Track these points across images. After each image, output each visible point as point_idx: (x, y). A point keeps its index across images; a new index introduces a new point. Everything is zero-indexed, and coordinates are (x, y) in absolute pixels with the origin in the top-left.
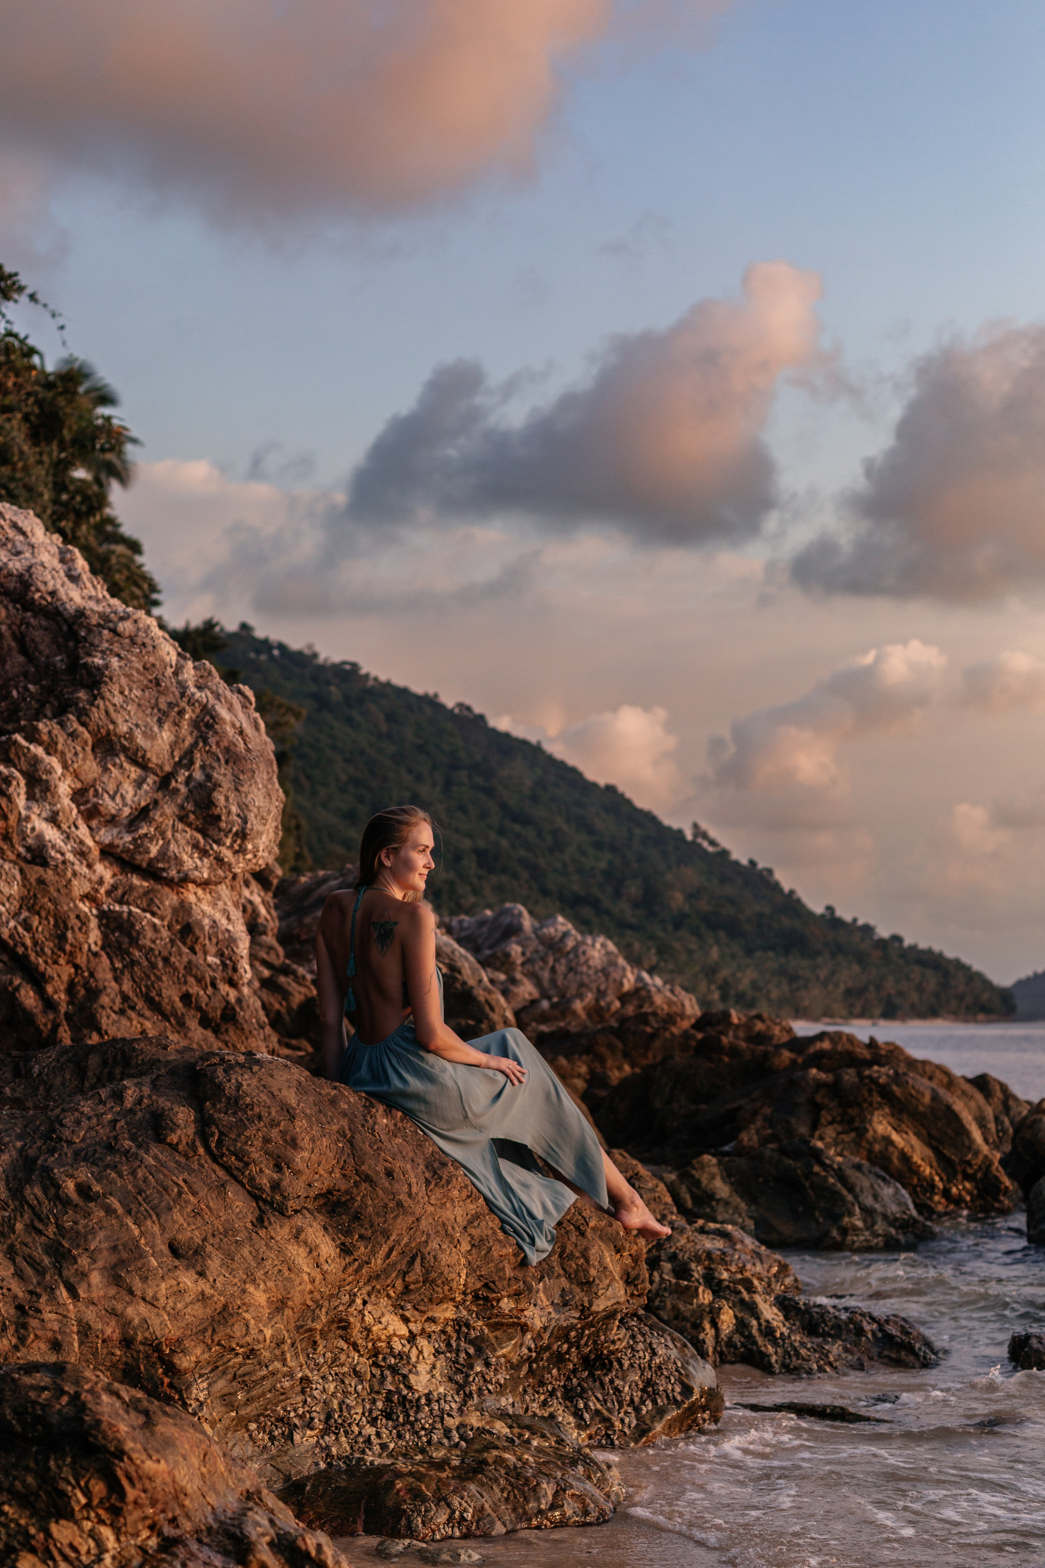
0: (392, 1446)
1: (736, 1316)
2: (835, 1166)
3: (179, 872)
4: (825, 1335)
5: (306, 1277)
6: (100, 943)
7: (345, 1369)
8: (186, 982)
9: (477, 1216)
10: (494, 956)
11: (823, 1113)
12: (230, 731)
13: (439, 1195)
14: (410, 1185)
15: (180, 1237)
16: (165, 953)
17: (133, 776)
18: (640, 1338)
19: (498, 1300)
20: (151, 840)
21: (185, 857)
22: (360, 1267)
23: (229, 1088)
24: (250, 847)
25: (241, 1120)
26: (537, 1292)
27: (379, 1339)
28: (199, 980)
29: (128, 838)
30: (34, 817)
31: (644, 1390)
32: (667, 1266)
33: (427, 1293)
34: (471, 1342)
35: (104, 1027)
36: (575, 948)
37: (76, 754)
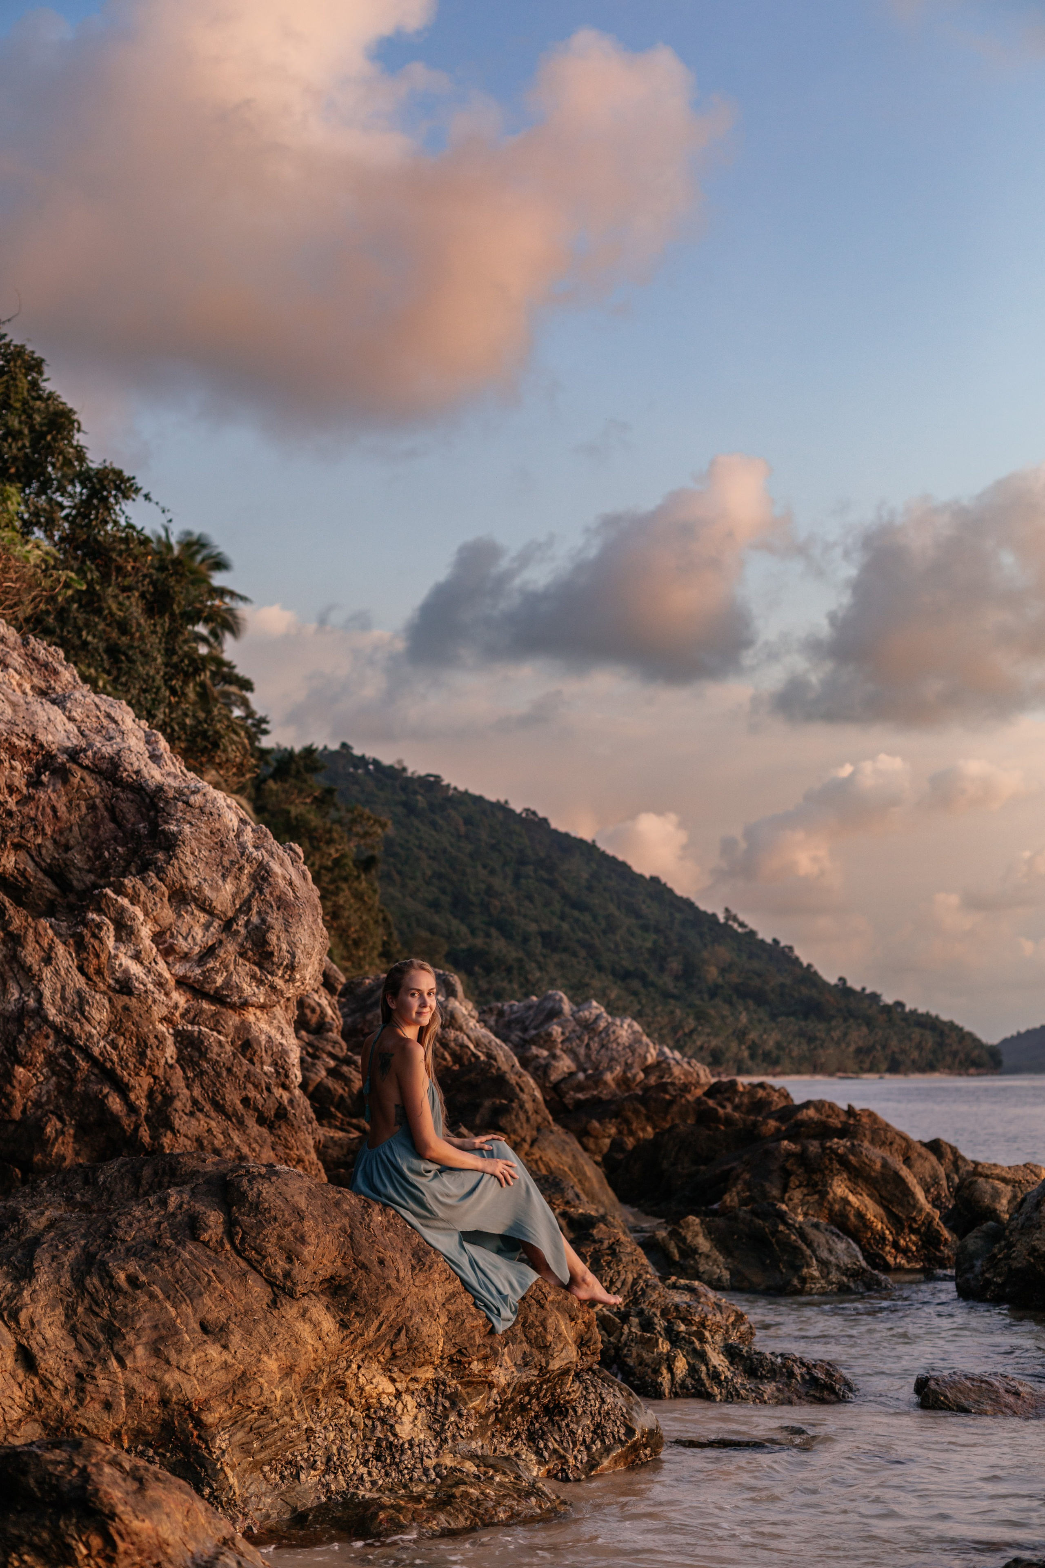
0: (380, 1482)
1: (688, 1363)
2: (797, 1225)
3: (240, 998)
4: (762, 1377)
5: (310, 1348)
6: (175, 1057)
7: (343, 1421)
8: (245, 1088)
9: (453, 1295)
10: (538, 1035)
11: (792, 1178)
12: (282, 883)
13: (422, 1278)
14: (398, 1271)
15: (209, 1317)
16: (228, 1065)
17: (202, 920)
18: (592, 1389)
19: (470, 1363)
20: (217, 972)
21: (245, 986)
22: (356, 1339)
23: (252, 1195)
24: (298, 976)
25: (260, 1222)
26: (503, 1355)
27: (371, 1397)
28: (256, 1086)
29: (198, 971)
30: (121, 955)
31: (594, 1432)
32: (635, 1320)
33: (411, 1359)
34: (447, 1397)
35: (177, 1127)
36: (606, 1029)
37: (155, 904)
